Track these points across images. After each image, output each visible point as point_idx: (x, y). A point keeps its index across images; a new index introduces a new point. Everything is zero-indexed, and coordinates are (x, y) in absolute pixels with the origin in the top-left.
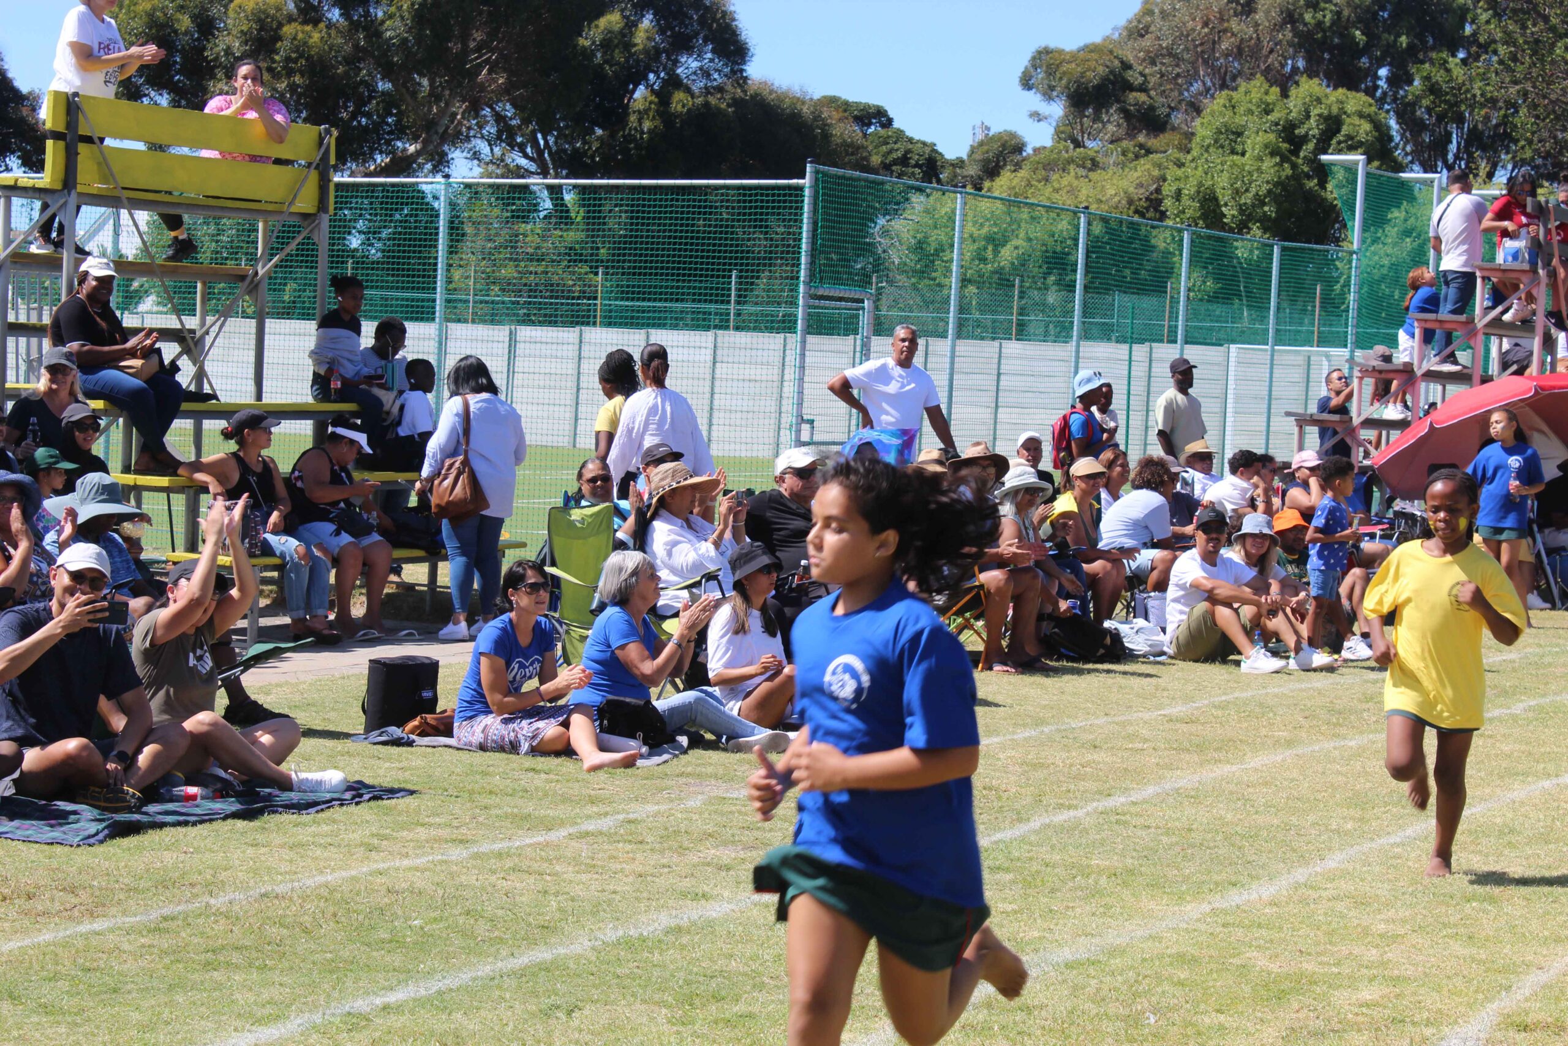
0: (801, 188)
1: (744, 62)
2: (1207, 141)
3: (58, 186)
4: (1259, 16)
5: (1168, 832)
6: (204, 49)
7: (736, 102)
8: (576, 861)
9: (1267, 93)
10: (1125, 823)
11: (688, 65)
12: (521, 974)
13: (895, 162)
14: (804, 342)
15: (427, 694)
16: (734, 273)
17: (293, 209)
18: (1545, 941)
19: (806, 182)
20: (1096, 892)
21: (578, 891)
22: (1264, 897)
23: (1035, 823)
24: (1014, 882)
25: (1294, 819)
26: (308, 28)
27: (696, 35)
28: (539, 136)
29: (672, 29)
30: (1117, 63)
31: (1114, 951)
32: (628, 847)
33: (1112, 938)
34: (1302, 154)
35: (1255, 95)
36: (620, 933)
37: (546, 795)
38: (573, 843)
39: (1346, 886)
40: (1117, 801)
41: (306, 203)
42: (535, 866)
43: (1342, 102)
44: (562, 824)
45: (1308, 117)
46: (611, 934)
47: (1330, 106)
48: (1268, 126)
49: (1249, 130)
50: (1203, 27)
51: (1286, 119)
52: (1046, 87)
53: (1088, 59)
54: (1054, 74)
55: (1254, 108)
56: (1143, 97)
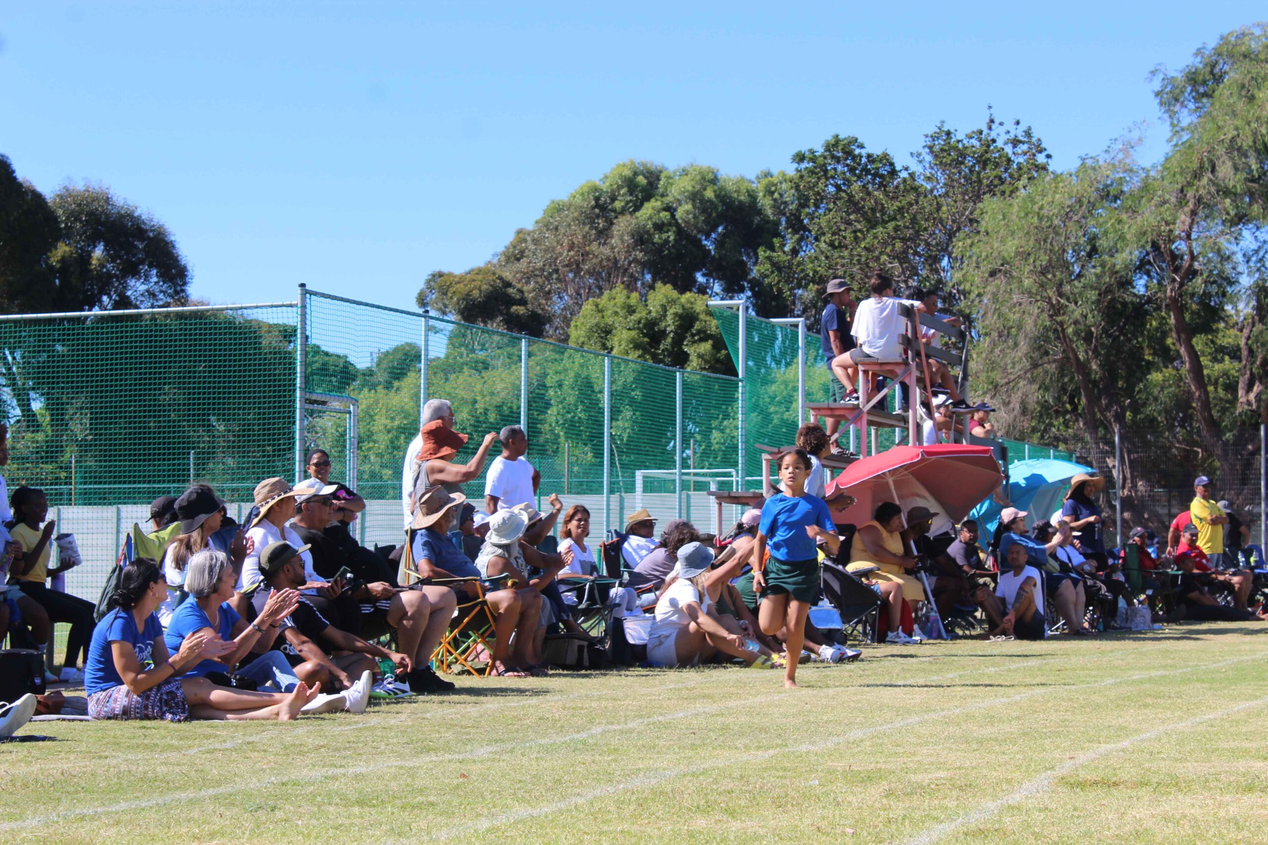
1: (185, 284)
2: (582, 339)
4: (614, 241)
7: (181, 318)
9: (628, 297)
11: (136, 287)
16: (192, 456)
23: (597, 730)
27: (142, 262)
28: (7, 352)
29: (120, 258)
30: (498, 281)
34: (662, 347)
35: (620, 299)
36: (286, 780)
43: (692, 303)
44: (190, 747)
45: (665, 316)
46: (278, 781)
47: (683, 306)
48: (631, 324)
49: (616, 328)
50: (569, 251)
51: (647, 318)
52: (440, 305)
53: (474, 280)
54: (445, 294)
55: (619, 310)
56: (522, 310)
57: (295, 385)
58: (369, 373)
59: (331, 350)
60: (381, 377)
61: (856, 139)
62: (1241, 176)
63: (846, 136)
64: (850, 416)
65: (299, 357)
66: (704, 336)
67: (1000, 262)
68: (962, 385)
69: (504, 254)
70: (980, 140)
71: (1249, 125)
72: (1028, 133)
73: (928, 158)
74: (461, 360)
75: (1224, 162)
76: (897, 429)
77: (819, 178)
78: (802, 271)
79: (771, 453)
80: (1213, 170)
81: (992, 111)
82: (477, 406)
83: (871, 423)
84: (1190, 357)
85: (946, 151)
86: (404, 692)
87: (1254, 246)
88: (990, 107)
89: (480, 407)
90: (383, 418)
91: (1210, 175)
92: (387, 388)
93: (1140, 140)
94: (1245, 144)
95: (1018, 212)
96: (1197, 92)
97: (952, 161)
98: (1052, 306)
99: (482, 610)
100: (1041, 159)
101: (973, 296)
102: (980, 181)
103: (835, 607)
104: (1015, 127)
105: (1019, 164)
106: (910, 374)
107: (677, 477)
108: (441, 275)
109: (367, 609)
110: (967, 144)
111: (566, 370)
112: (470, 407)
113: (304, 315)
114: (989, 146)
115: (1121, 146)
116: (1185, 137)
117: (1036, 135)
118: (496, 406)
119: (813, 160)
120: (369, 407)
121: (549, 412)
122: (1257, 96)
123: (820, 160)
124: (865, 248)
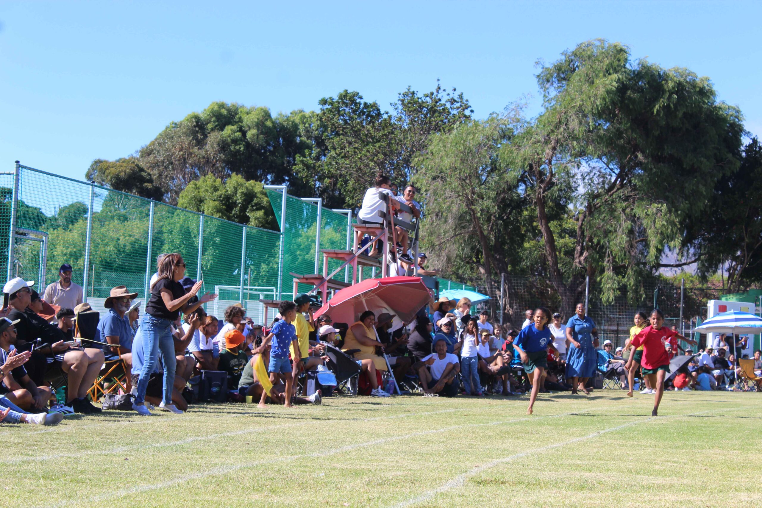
2: (185, 205)
4: (208, 147)
9: (215, 181)
30: (136, 167)
34: (233, 212)
35: (210, 182)
43: (252, 187)
45: (236, 194)
47: (247, 188)
48: (215, 198)
49: (206, 199)
50: (179, 152)
51: (225, 195)
52: (100, 180)
53: (121, 166)
54: (104, 173)
55: (208, 189)
56: (148, 185)
57: (10, 223)
58: (54, 219)
59: (30, 205)
60: (61, 222)
61: (358, 93)
62: (583, 128)
63: (351, 91)
64: (347, 258)
65: (13, 206)
66: (259, 207)
67: (439, 172)
68: (414, 243)
69: (141, 151)
70: (432, 99)
71: (590, 99)
72: (461, 96)
73: (400, 107)
74: (111, 214)
75: (573, 120)
76: (373, 267)
77: (334, 115)
78: (322, 170)
79: (298, 278)
80: (567, 124)
81: (440, 82)
82: (119, 242)
83: (359, 263)
84: (547, 234)
85: (411, 103)
86: (70, 412)
88: (438, 80)
89: (121, 242)
90: (61, 248)
91: (565, 127)
92: (64, 229)
93: (526, 104)
94: (586, 110)
95: (451, 143)
96: (560, 76)
97: (415, 110)
98: (469, 199)
99: (120, 365)
100: (467, 112)
101: (422, 191)
102: (430, 123)
103: (333, 372)
104: (453, 92)
105: (453, 114)
106: (384, 235)
107: (241, 290)
108: (100, 161)
109: (50, 360)
110: (424, 101)
111: (174, 224)
112: (115, 242)
113: (17, 180)
114: (436, 102)
115: (513, 107)
116: (552, 103)
117: (465, 98)
118: (131, 244)
119: (332, 104)
120: (53, 240)
121: (164, 247)
122: (595, 82)
123: (336, 104)
124: (360, 158)
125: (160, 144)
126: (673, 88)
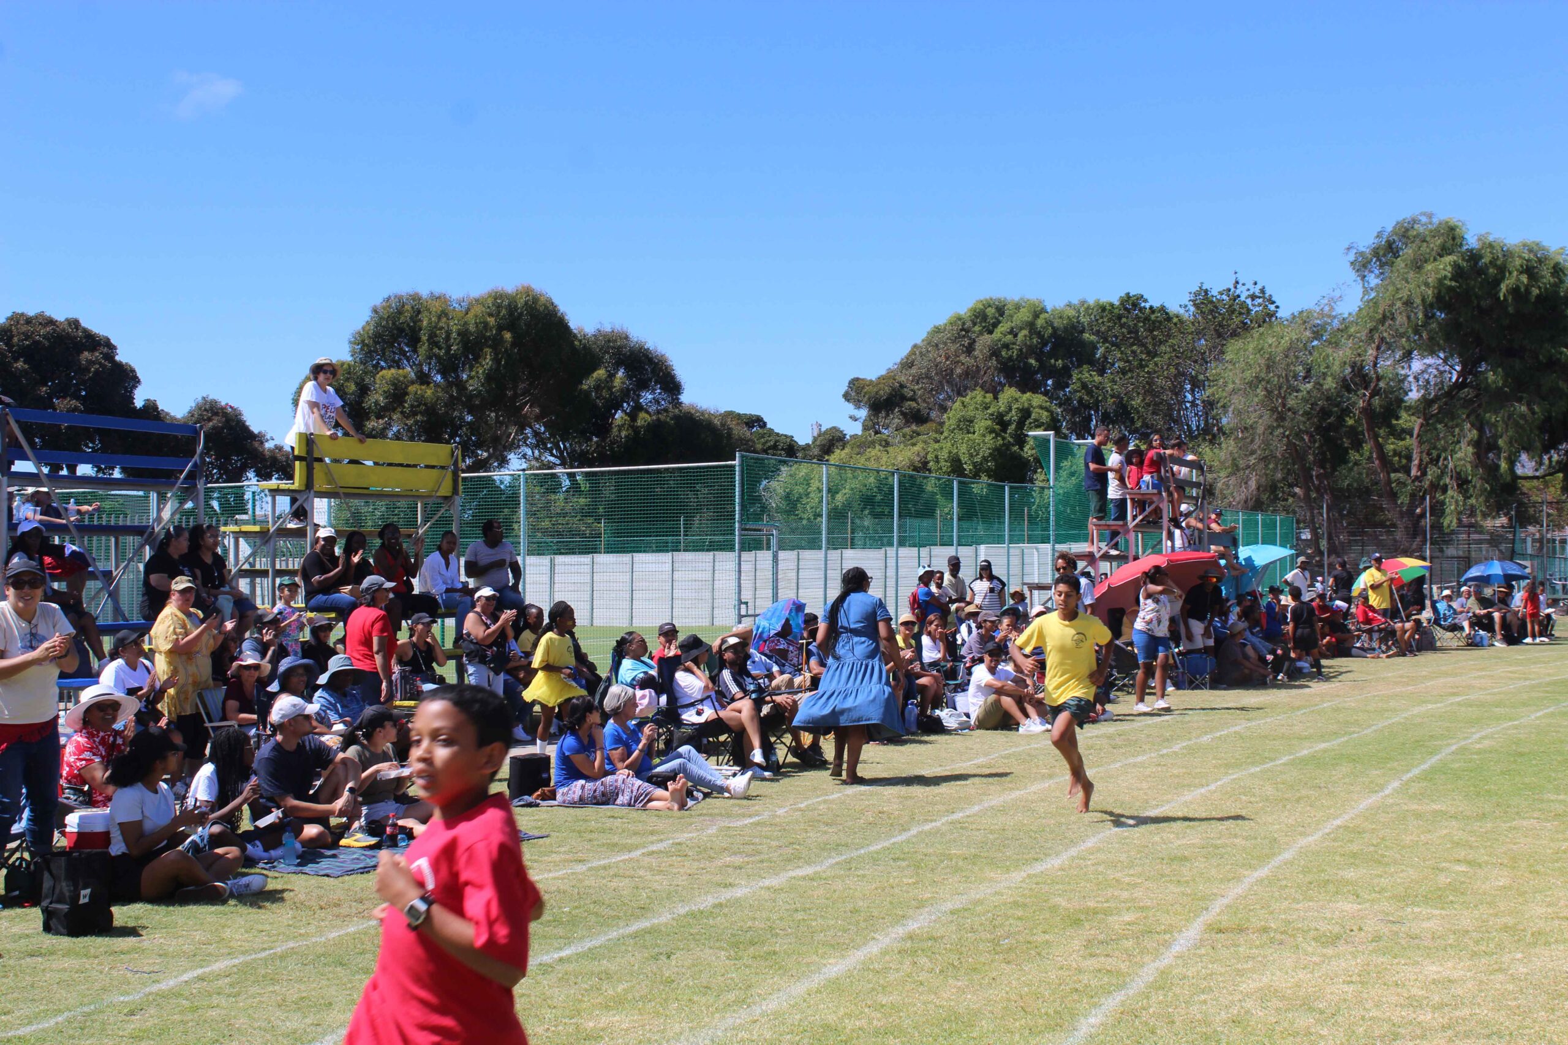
0: (733, 466)
1: (679, 393)
2: (952, 426)
3: (303, 488)
4: (977, 353)
5: (991, 832)
6: (363, 402)
7: (676, 418)
8: (651, 869)
9: (985, 397)
10: (965, 828)
11: (646, 397)
12: (635, 936)
13: (769, 448)
14: (740, 557)
15: (545, 776)
17: (439, 494)
18: (1222, 881)
19: (736, 462)
20: (957, 869)
21: (656, 886)
22: (1056, 866)
23: (914, 831)
24: (909, 866)
25: (1063, 820)
26: (423, 387)
27: (650, 379)
28: (560, 443)
29: (636, 377)
30: (896, 384)
31: (978, 902)
32: (679, 859)
33: (974, 895)
34: (1008, 431)
35: (979, 399)
36: (687, 909)
37: (623, 831)
38: (646, 859)
39: (1101, 856)
40: (958, 816)
41: (445, 490)
42: (628, 873)
43: (1029, 401)
44: (637, 848)
45: (1010, 409)
46: (682, 910)
47: (1023, 403)
48: (987, 416)
49: (976, 419)
50: (945, 361)
51: (998, 412)
53: (880, 384)
54: (861, 392)
55: (978, 406)
56: (913, 404)
58: (808, 448)
60: (816, 451)
61: (1142, 296)
63: (1135, 293)
69: (899, 364)
70: (1229, 296)
72: (1263, 291)
73: (1192, 309)
74: (871, 439)
75: (1400, 314)
80: (1393, 319)
81: (1237, 275)
83: (1137, 532)
85: (1204, 303)
87: (1423, 368)
88: (1235, 273)
89: (882, 475)
91: (1390, 322)
93: (1341, 297)
94: (1415, 301)
96: (1380, 261)
97: (1209, 310)
98: (1279, 413)
100: (1272, 307)
104: (1254, 286)
105: (1256, 312)
106: (1162, 502)
108: (857, 380)
110: (1219, 299)
111: (941, 449)
112: (875, 474)
114: (1234, 300)
115: (1327, 301)
116: (1373, 294)
117: (1268, 292)
119: (1111, 311)
120: (807, 474)
122: (1424, 268)
123: (1116, 311)
124: (1148, 372)
125: (921, 353)
126: (1522, 266)
